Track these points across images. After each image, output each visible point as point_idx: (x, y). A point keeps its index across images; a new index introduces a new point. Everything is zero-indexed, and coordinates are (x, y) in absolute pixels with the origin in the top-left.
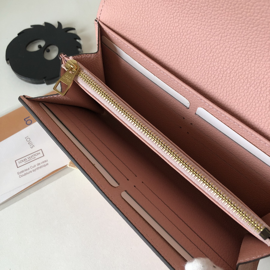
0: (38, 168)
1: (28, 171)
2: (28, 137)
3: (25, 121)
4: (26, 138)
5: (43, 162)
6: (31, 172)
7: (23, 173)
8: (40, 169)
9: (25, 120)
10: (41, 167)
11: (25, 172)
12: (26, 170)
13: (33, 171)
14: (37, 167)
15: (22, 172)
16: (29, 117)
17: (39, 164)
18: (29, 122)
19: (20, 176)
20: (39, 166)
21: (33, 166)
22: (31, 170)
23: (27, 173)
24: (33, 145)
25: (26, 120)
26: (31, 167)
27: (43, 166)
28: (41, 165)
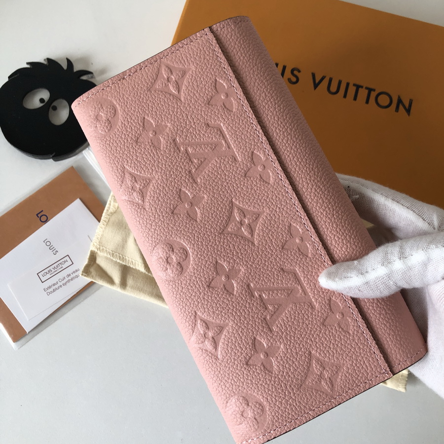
0: (69, 281)
1: (56, 286)
2: (47, 241)
3: (38, 217)
4: (45, 242)
5: (74, 272)
6: (61, 286)
7: (51, 290)
8: (71, 282)
9: (37, 215)
10: (72, 279)
11: (54, 287)
12: (54, 285)
13: (64, 285)
14: (67, 279)
15: (50, 287)
16: (42, 211)
17: (69, 275)
18: (43, 219)
19: (48, 294)
20: (70, 278)
21: (62, 278)
22: (60, 284)
23: (56, 289)
24: (55, 251)
25: (39, 215)
26: (60, 281)
27: (75, 277)
28: (72, 276)
